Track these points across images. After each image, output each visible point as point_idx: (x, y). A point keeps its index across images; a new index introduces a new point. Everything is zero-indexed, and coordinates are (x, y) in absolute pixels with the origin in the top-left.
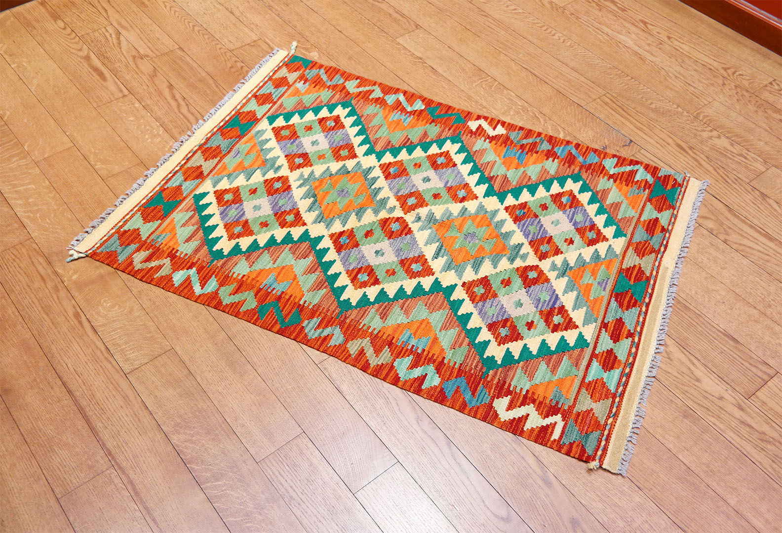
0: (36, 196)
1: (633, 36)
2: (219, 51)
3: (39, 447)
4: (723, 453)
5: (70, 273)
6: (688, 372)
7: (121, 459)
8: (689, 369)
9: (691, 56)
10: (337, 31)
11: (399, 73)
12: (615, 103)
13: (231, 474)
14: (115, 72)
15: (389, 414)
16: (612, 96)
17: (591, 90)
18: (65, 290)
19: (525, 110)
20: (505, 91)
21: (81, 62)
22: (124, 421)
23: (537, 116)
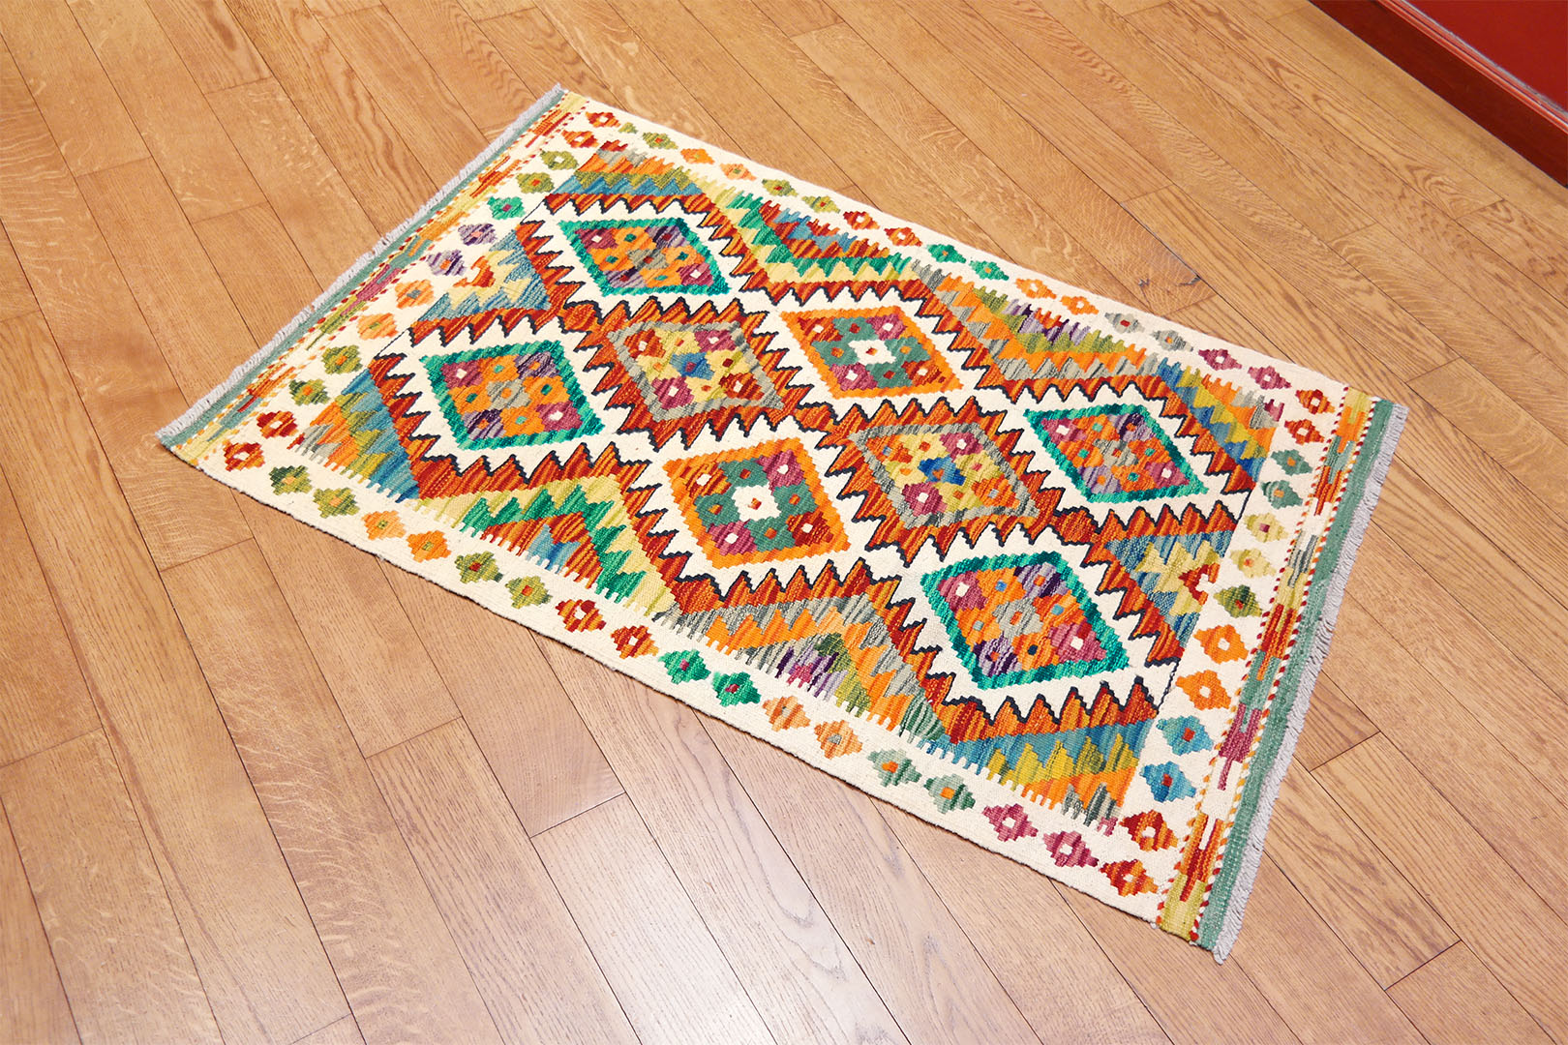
0: (64, 237)
1: (1248, 87)
2: (453, 20)
5: (97, 380)
7: (119, 718)
9: (1350, 137)
10: (682, 9)
11: (784, 101)
12: (1183, 204)
13: (313, 771)
14: (253, 35)
16: (1181, 190)
17: (1144, 174)
18: (81, 409)
19: (1008, 195)
20: (978, 157)
21: (194, 9)
22: (139, 653)
23: (1029, 209)
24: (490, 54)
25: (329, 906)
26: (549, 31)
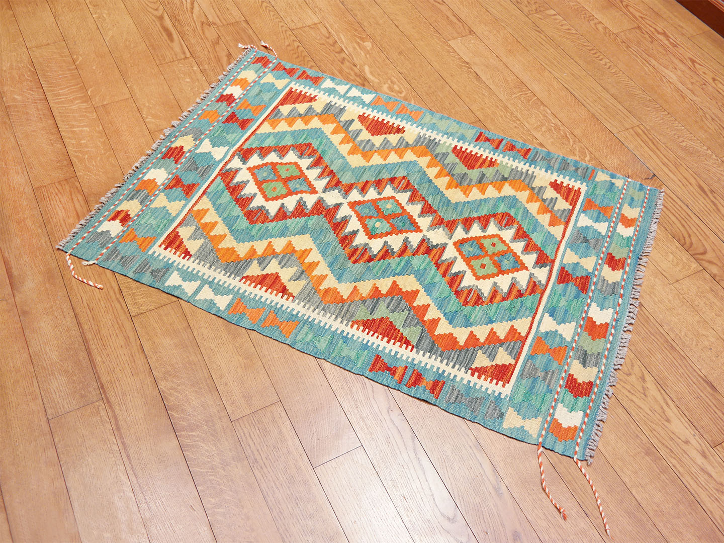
0: (89, 138)
1: (679, 73)
2: (280, 29)
3: (42, 369)
4: (677, 496)
6: (660, 411)
7: (111, 394)
8: (662, 408)
10: (394, 25)
11: (444, 74)
12: (646, 135)
13: (206, 427)
14: (182, 35)
15: (362, 400)
16: (645, 128)
17: (626, 118)
19: (557, 128)
20: (542, 108)
21: (154, 21)
22: (121, 360)
23: (568, 136)
24: (298, 46)
25: (213, 500)
26: (327, 35)
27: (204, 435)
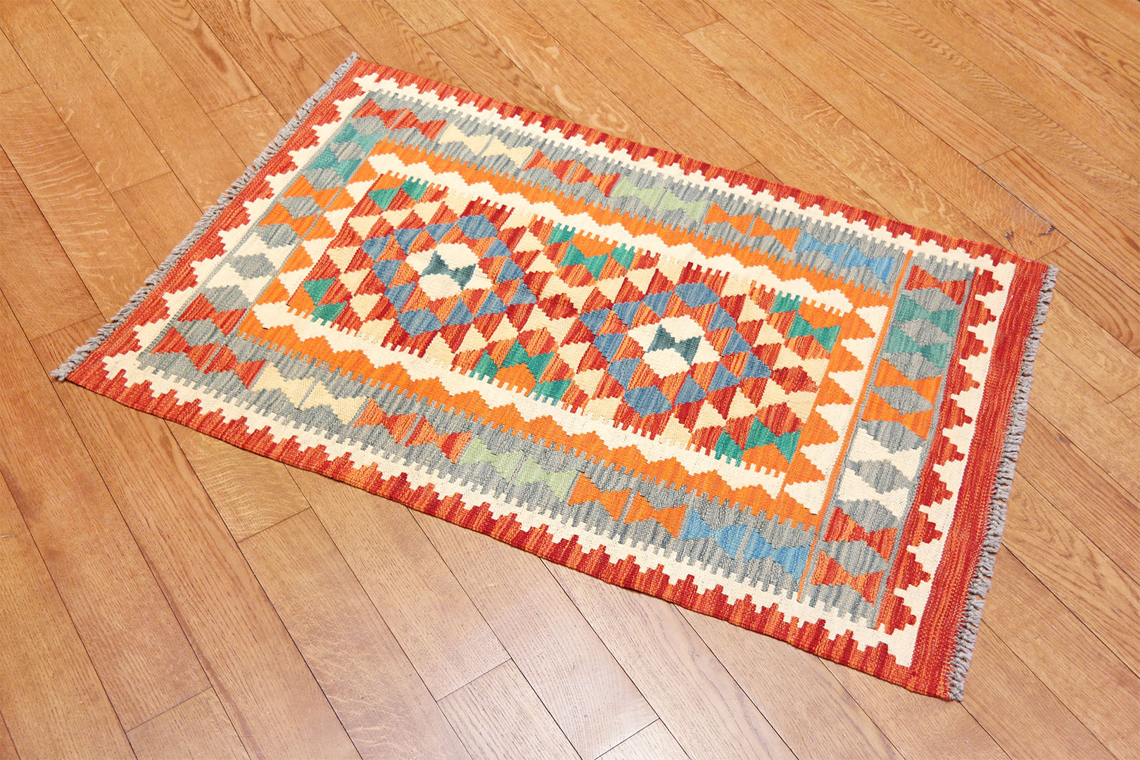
0: (110, 247)
1: (1064, 57)
2: (402, 36)
3: (99, 646)
6: (1129, 611)
7: (225, 677)
8: (1131, 605)
10: (590, 16)
11: (687, 90)
12: (1029, 164)
13: (395, 716)
14: (239, 59)
15: (647, 643)
16: (1025, 152)
17: (993, 139)
19: (885, 164)
20: (854, 132)
21: (187, 38)
22: (232, 617)
23: (904, 175)
24: (438, 63)
26: (483, 40)
27: (394, 730)
